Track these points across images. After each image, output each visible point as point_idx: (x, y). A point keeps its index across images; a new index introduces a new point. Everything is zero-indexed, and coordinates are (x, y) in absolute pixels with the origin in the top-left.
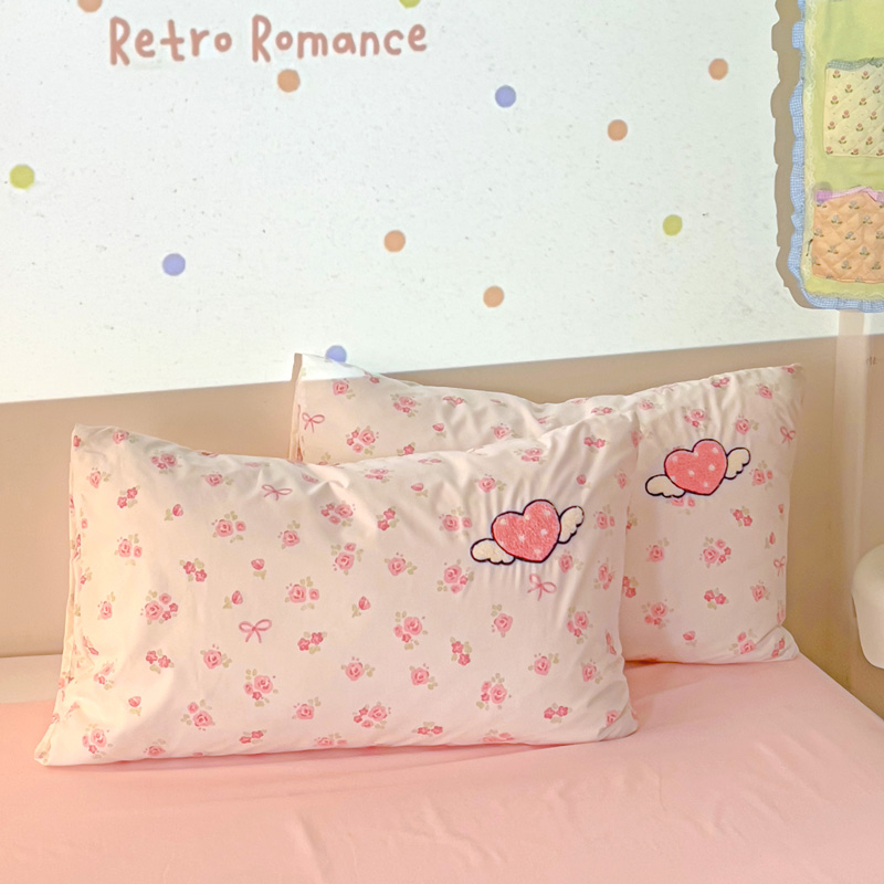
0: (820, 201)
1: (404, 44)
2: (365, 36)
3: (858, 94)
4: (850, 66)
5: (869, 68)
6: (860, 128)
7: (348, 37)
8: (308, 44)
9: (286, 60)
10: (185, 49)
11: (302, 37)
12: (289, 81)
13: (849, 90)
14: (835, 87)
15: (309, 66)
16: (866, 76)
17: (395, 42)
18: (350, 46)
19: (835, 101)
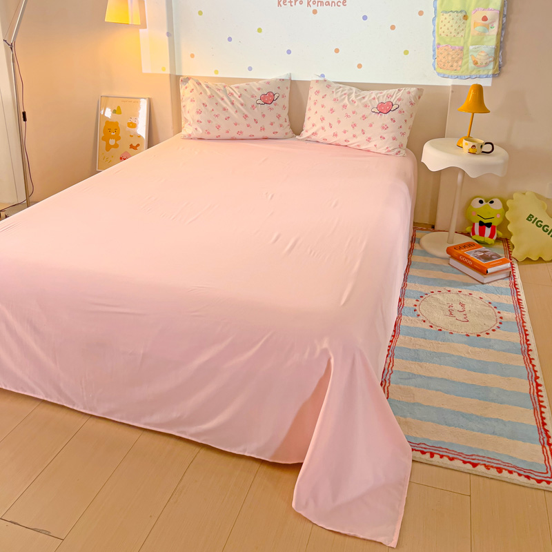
0: (438, 48)
1: (341, 4)
2: (332, 2)
3: (448, 20)
4: (446, 12)
5: (451, 13)
6: (448, 29)
7: (328, 2)
8: (319, 3)
9: (314, 7)
10: (293, 4)
11: (318, 2)
12: (315, 12)
13: (446, 19)
14: (442, 18)
15: (319, 9)
16: (450, 15)
17: (339, 4)
18: (329, 4)
19: (442, 22)
